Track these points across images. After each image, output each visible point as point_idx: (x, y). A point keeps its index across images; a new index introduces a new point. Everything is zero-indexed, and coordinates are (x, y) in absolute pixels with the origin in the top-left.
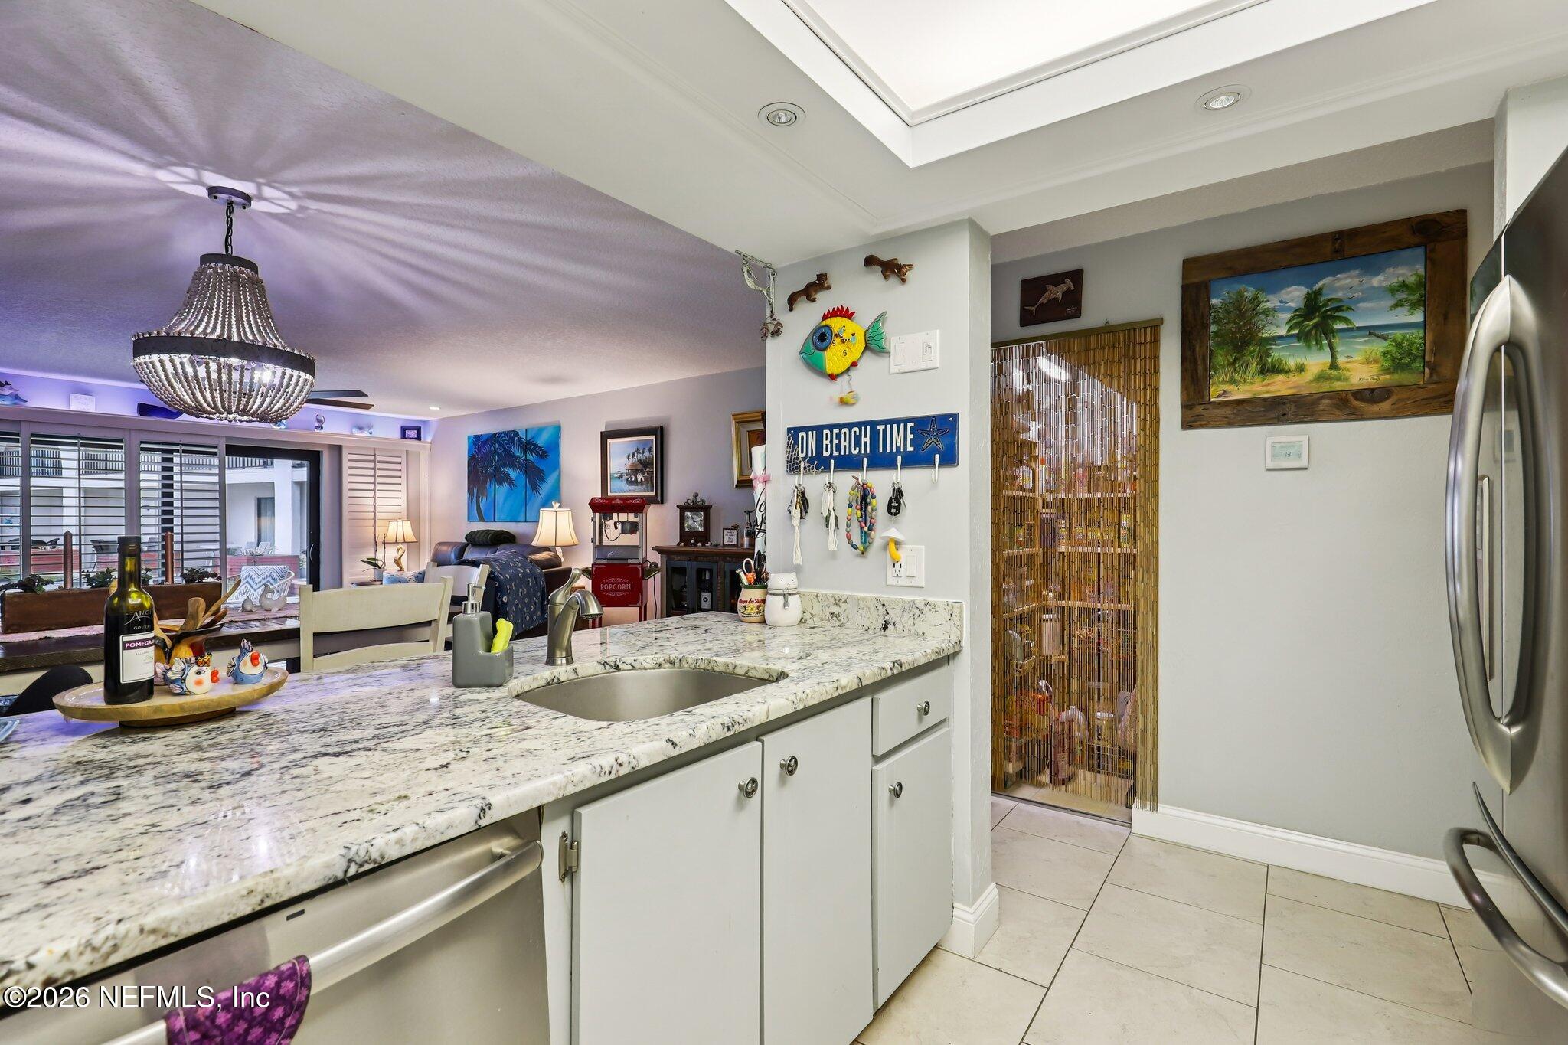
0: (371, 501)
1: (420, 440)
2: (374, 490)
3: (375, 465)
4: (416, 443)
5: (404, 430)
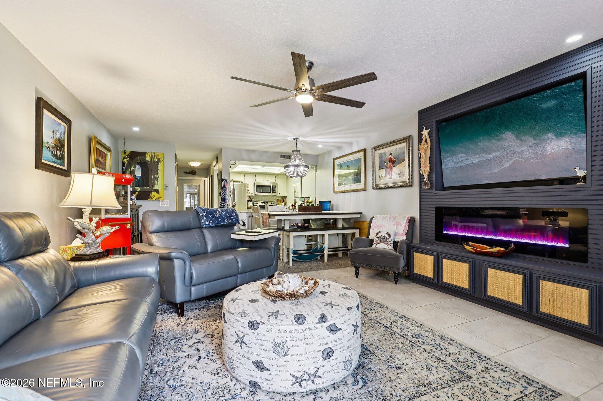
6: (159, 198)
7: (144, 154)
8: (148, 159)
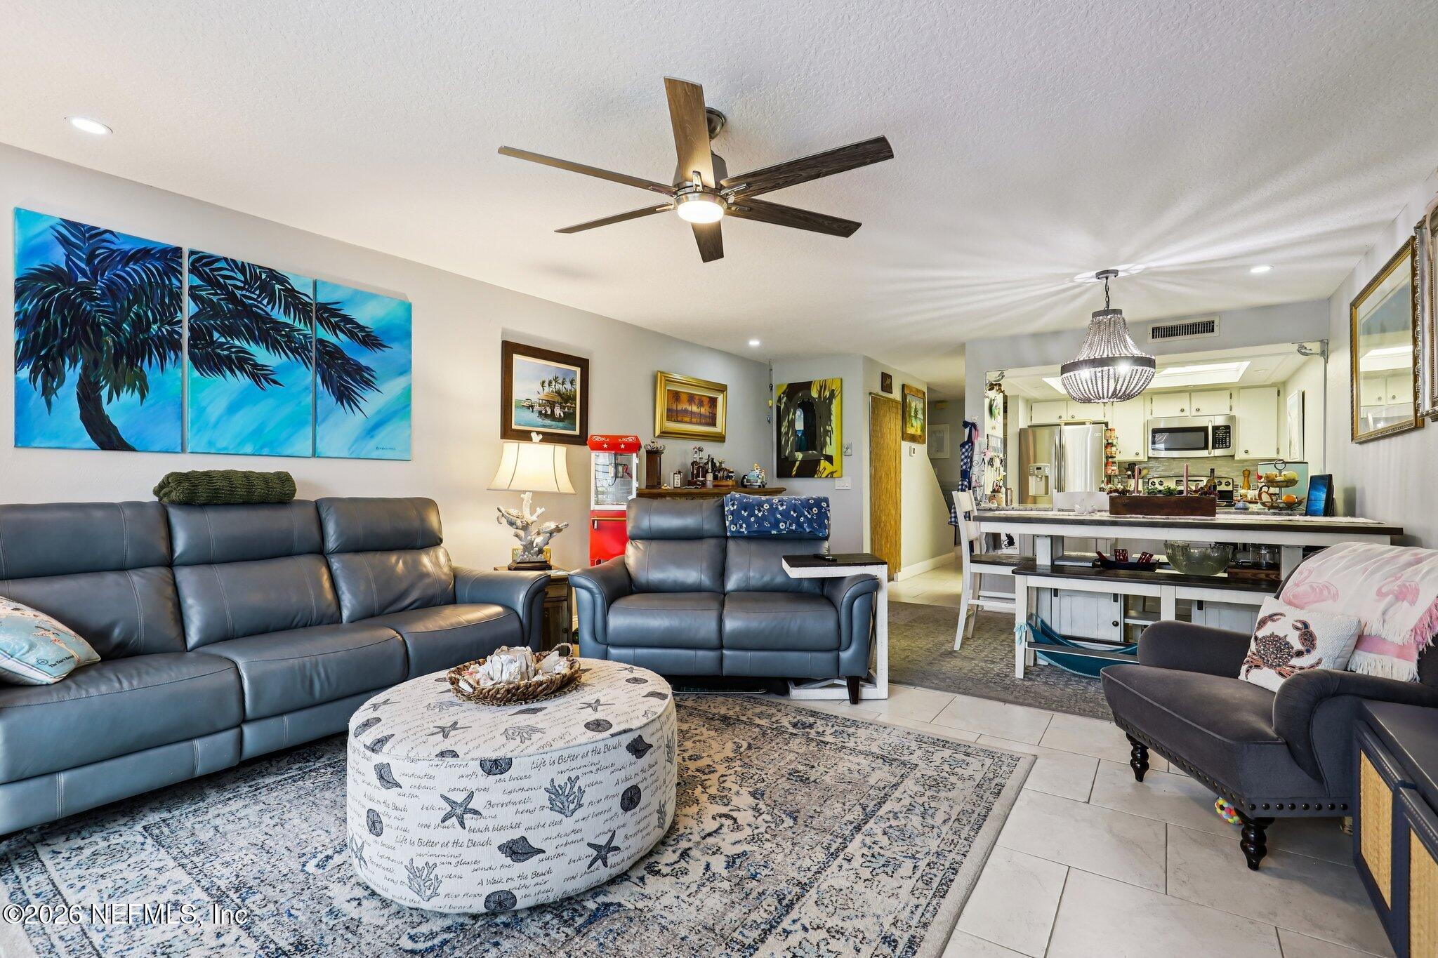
6: (832, 473)
7: (807, 386)
8: (815, 394)
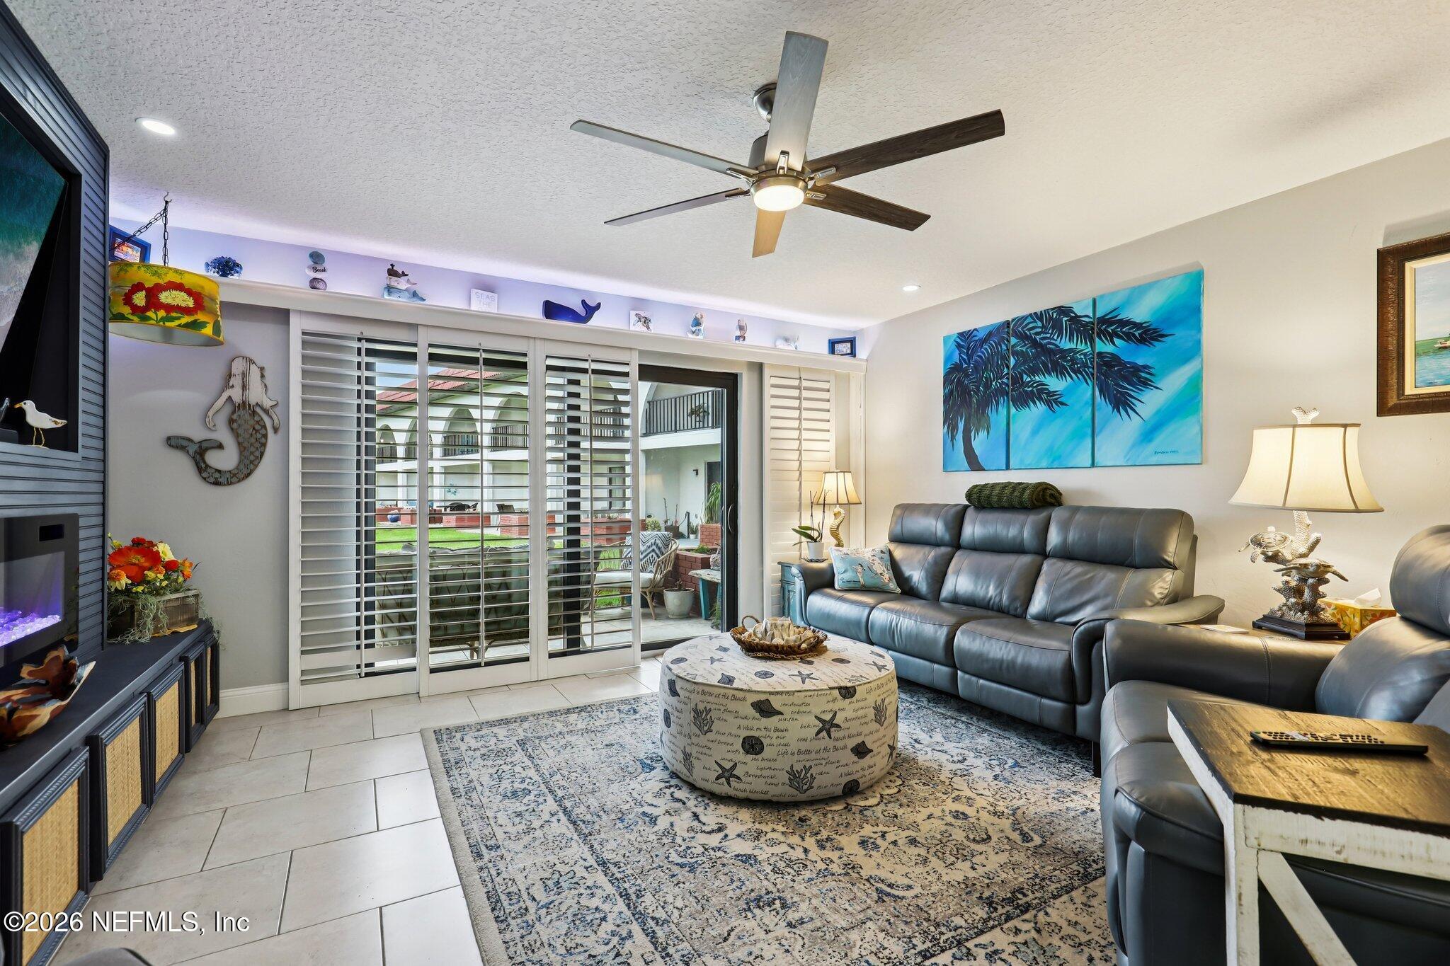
0: (795, 445)
1: (855, 356)
2: (799, 429)
3: (800, 393)
4: (848, 359)
5: (833, 344)
